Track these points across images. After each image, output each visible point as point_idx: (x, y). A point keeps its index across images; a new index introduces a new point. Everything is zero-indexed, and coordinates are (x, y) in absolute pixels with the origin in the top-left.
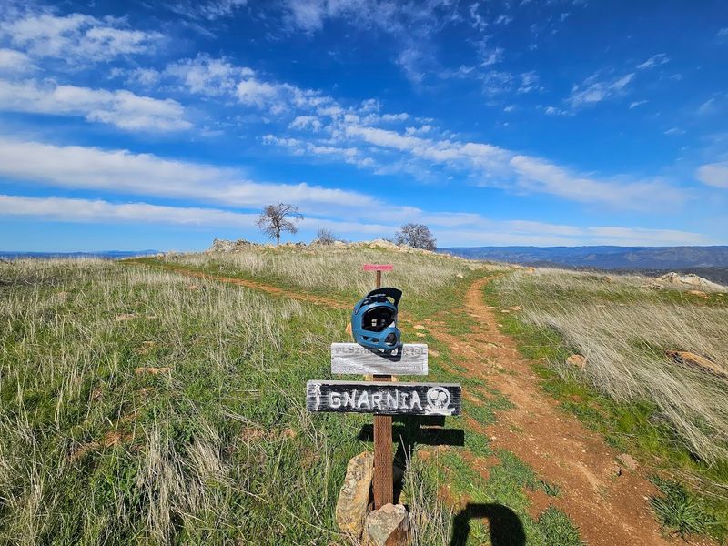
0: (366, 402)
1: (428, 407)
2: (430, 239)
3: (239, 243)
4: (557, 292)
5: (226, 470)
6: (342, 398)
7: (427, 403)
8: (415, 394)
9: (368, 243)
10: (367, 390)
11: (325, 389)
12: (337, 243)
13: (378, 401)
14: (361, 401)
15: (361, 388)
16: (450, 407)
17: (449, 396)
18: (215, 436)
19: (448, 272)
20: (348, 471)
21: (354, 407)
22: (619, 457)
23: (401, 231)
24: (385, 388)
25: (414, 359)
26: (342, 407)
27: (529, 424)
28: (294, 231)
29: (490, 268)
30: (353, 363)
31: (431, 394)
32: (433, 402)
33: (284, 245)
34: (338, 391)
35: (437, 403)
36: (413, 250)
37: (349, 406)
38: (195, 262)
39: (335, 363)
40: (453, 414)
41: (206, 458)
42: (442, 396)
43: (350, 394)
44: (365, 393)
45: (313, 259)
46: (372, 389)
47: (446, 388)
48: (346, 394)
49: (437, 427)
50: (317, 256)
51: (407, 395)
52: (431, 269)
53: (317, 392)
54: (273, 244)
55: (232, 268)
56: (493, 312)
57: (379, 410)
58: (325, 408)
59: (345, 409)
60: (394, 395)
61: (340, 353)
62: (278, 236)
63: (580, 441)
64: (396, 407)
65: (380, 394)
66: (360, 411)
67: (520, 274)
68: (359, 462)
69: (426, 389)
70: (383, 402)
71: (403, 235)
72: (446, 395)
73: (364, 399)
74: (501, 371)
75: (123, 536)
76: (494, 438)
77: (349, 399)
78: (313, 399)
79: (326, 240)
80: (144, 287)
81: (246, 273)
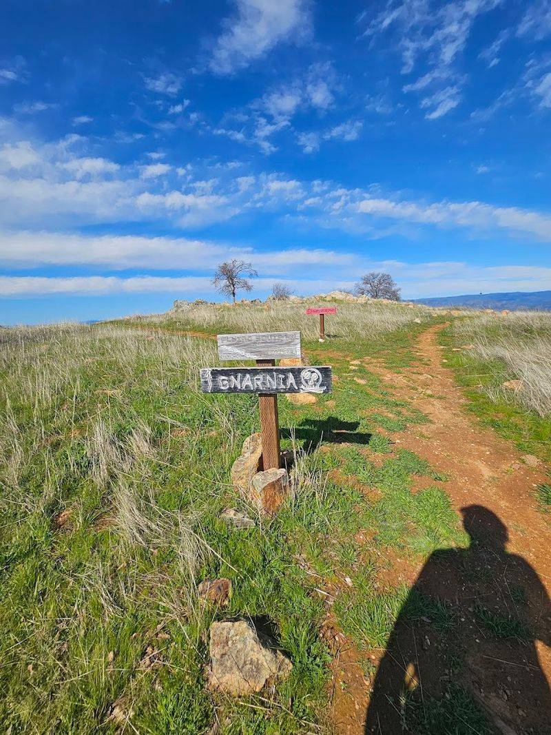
0: (250, 383)
1: (302, 387)
2: (393, 289)
3: (197, 304)
4: (526, 331)
5: (155, 451)
6: (229, 381)
7: (301, 383)
8: (291, 375)
9: (323, 295)
10: (249, 374)
11: (215, 374)
12: (292, 297)
13: (259, 383)
14: (245, 383)
15: (244, 372)
16: (321, 385)
17: (320, 376)
18: (148, 431)
19: (405, 319)
20: (244, 446)
21: (239, 388)
22: (523, 457)
23: (361, 282)
24: (264, 371)
25: (288, 344)
26: (230, 388)
27: (440, 434)
28: (249, 288)
29: (455, 313)
30: (236, 350)
31: (305, 375)
32: (307, 382)
33: (239, 302)
34: (225, 375)
35: (310, 383)
36: (372, 301)
37: (235, 388)
38: (156, 320)
39: (221, 351)
40: (324, 392)
41: (139, 444)
42: (315, 376)
43: (236, 378)
44: (248, 376)
45: (265, 313)
46: (254, 372)
47: (318, 369)
48: (232, 377)
49: (344, 431)
50: (269, 309)
51: (284, 377)
52: (388, 316)
53: (209, 377)
54: (229, 303)
55: (187, 323)
56: (442, 350)
57: (260, 391)
58: (216, 390)
59: (233, 390)
60: (272, 377)
61: (225, 342)
62: (234, 294)
63: (488, 446)
64: (275, 387)
65: (260, 377)
66: (245, 392)
67: (488, 317)
68: (253, 440)
69: (300, 370)
70: (264, 383)
71: (363, 286)
72: (317, 375)
73: (248, 381)
74: (429, 396)
75: (75, 481)
76: (398, 441)
77: (235, 382)
78: (206, 382)
79: (281, 295)
80: (109, 339)
81: (199, 326)
